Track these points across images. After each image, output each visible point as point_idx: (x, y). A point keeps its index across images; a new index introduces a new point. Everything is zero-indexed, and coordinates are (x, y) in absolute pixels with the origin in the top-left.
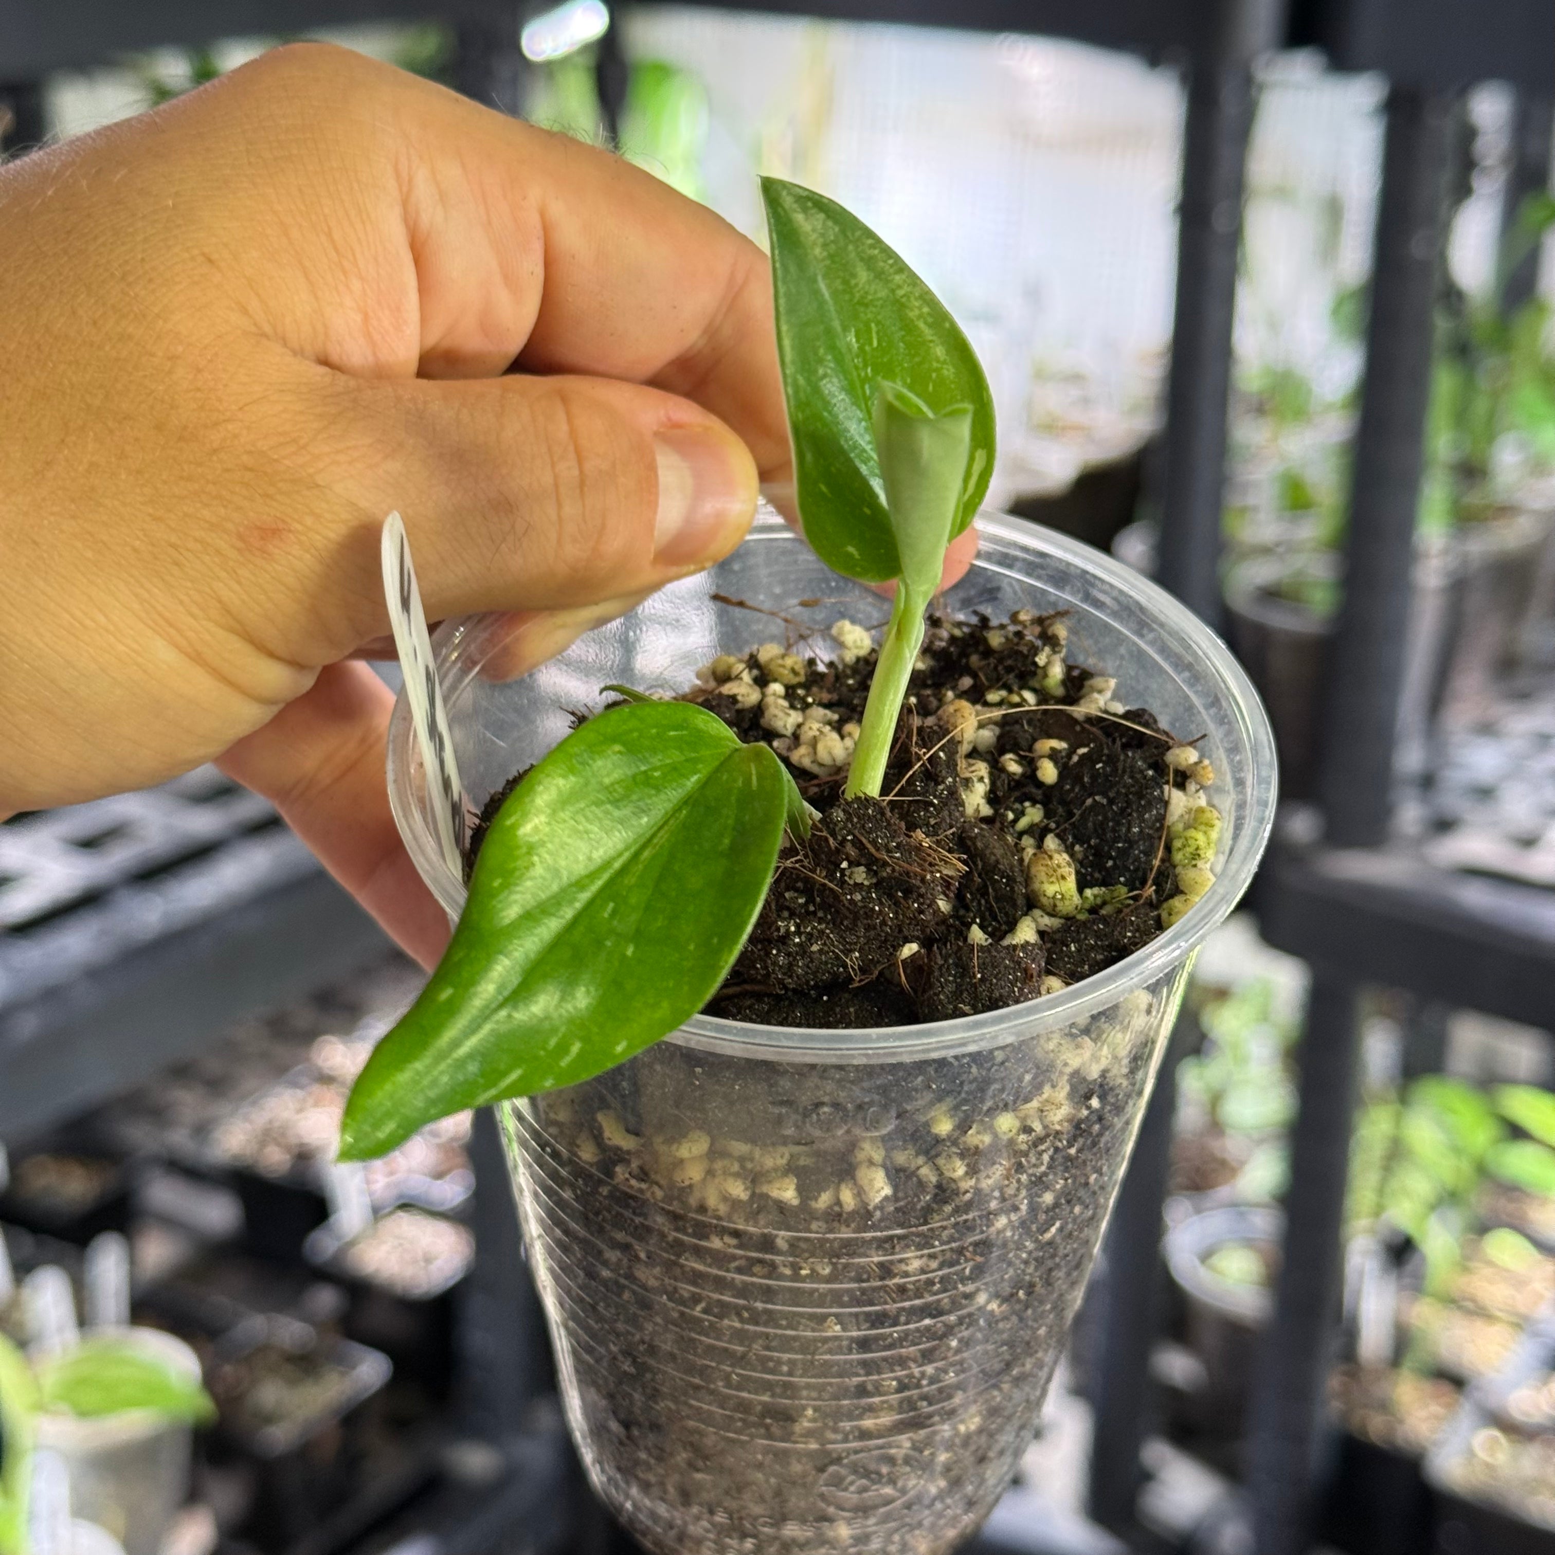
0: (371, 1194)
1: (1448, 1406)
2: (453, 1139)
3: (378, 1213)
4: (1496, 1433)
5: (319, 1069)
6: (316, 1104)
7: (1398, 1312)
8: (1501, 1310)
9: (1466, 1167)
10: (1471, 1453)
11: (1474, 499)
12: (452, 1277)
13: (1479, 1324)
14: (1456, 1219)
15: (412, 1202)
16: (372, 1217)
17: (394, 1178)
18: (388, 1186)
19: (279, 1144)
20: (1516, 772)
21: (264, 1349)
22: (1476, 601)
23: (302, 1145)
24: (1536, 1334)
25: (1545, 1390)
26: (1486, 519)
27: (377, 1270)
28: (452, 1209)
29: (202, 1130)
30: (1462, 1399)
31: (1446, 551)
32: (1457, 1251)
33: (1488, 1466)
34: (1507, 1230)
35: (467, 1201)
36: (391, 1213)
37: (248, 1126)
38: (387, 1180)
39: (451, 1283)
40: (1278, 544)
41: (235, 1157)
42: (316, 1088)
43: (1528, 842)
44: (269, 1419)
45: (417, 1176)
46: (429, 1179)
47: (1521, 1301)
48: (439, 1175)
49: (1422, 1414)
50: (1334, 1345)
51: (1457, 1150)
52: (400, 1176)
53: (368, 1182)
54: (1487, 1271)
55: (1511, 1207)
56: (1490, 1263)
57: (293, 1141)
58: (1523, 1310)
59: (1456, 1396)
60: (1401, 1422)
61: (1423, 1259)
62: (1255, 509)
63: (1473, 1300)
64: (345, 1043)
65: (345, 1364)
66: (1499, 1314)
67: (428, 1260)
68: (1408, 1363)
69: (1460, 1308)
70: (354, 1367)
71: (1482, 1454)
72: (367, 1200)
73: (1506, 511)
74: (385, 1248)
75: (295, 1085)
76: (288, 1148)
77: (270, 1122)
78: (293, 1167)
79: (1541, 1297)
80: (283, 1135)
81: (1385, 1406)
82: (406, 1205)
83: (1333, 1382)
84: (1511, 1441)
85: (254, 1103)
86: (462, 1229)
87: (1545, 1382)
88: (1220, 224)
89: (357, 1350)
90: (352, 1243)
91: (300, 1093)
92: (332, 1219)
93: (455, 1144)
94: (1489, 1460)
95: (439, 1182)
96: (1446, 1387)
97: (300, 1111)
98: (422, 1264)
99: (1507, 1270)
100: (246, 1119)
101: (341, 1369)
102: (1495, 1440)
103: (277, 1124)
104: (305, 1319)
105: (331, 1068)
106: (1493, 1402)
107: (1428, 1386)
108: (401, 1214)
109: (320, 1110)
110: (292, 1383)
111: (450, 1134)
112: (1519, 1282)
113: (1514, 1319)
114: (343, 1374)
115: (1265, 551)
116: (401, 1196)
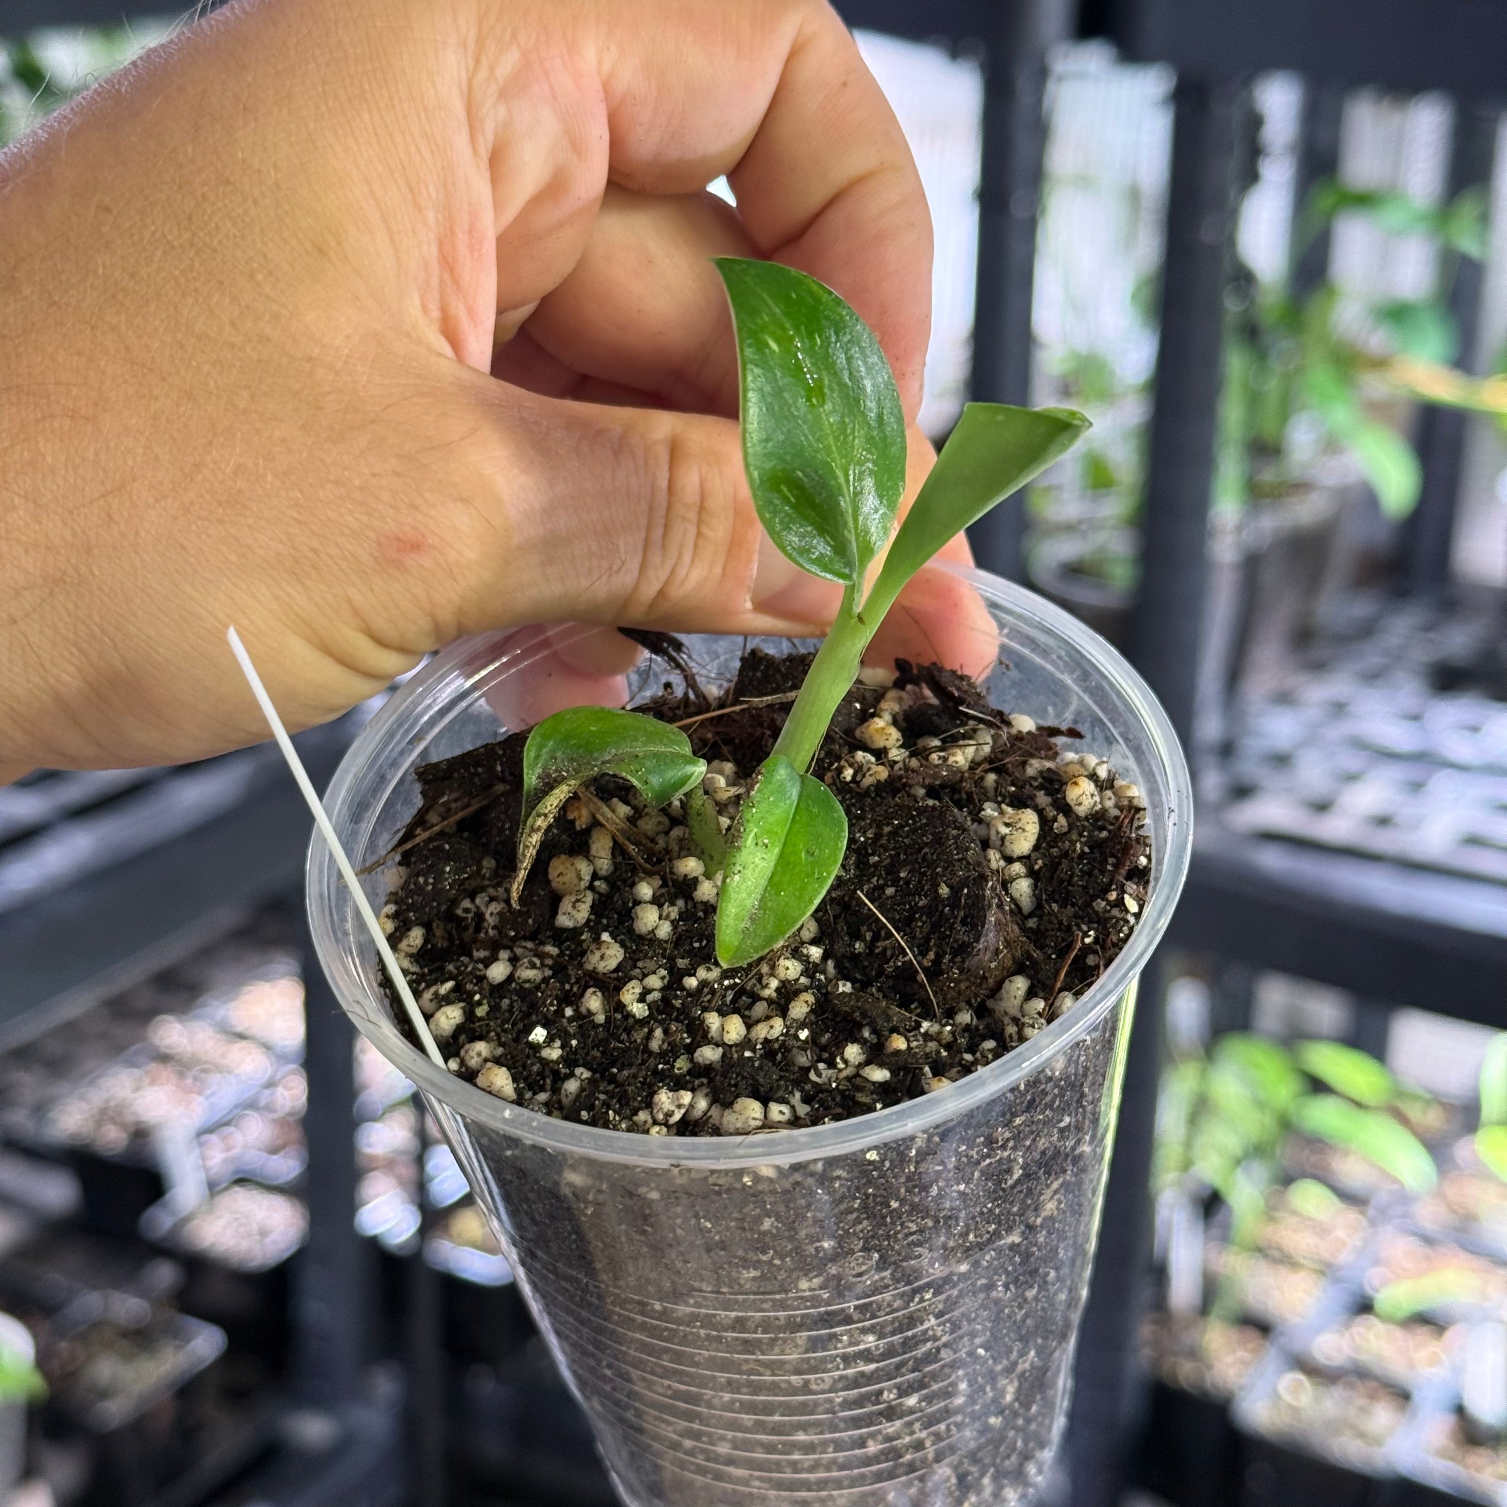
0: (207, 1170)
1: (1253, 1351)
2: (290, 1114)
3: (214, 1188)
4: (1300, 1377)
5: (156, 1048)
6: (153, 1082)
7: (1205, 1262)
8: (1304, 1258)
9: (1268, 1121)
10: (1276, 1396)
11: (1268, 476)
12: (287, 1249)
13: (1283, 1271)
14: (1260, 1171)
15: (249, 1177)
16: (207, 1193)
17: (231, 1154)
18: (225, 1161)
19: (115, 1123)
20: (1311, 739)
21: (97, 1325)
22: (1270, 576)
23: (138, 1123)
24: (1337, 1281)
25: (1347, 1335)
26: (1280, 496)
27: (213, 1245)
28: (287, 1183)
29: (40, 1109)
30: (1268, 1344)
31: (1239, 529)
32: (1262, 1203)
33: (1291, 1407)
34: (1309, 1180)
35: (302, 1175)
36: (227, 1189)
37: (83, 1106)
38: (224, 1155)
39: (286, 1255)
40: (1080, 522)
41: (73, 1136)
42: (153, 1066)
43: (1322, 807)
44: (104, 1394)
45: (253, 1152)
46: (265, 1154)
47: (1323, 1248)
48: (274, 1150)
49: (1229, 1359)
50: (1144, 1293)
51: (1260, 1105)
52: (236, 1151)
53: (204, 1158)
54: (1292, 1220)
55: (1313, 1158)
56: (1294, 1213)
57: (130, 1119)
58: (1326, 1256)
59: (1261, 1341)
60: (1210, 1367)
61: (1230, 1210)
62: (1059, 488)
63: (1279, 1249)
64: (181, 1022)
65: (180, 1337)
66: (1303, 1261)
67: (263, 1233)
68: (1216, 1311)
69: (1266, 1256)
70: (188, 1341)
71: (1287, 1397)
72: (202, 1176)
73: (1301, 487)
74: (221, 1223)
75: (133, 1064)
76: (123, 1126)
77: (107, 1101)
78: (129, 1146)
79: (1344, 1244)
80: (120, 1113)
81: (1194, 1353)
82: (243, 1180)
83: (1145, 1330)
84: (1315, 1384)
85: (91, 1083)
86: (296, 1201)
87: (1347, 1325)
88: (1018, 211)
89: (193, 1323)
90: (187, 1220)
91: (136, 1072)
92: (168, 1196)
93: (291, 1119)
94: (1294, 1403)
95: (275, 1157)
96: (1252, 1334)
97: (137, 1089)
98: (258, 1237)
99: (1310, 1219)
100: (82, 1098)
101: (177, 1343)
102: (1300, 1383)
103: (113, 1103)
104: (142, 1294)
105: (168, 1047)
106: (1297, 1346)
107: (1234, 1334)
108: (237, 1189)
109: (157, 1088)
110: (128, 1358)
111: (287, 1109)
112: (1322, 1230)
113: (1317, 1267)
114: (179, 1348)
115: (1070, 528)
116: (237, 1172)
